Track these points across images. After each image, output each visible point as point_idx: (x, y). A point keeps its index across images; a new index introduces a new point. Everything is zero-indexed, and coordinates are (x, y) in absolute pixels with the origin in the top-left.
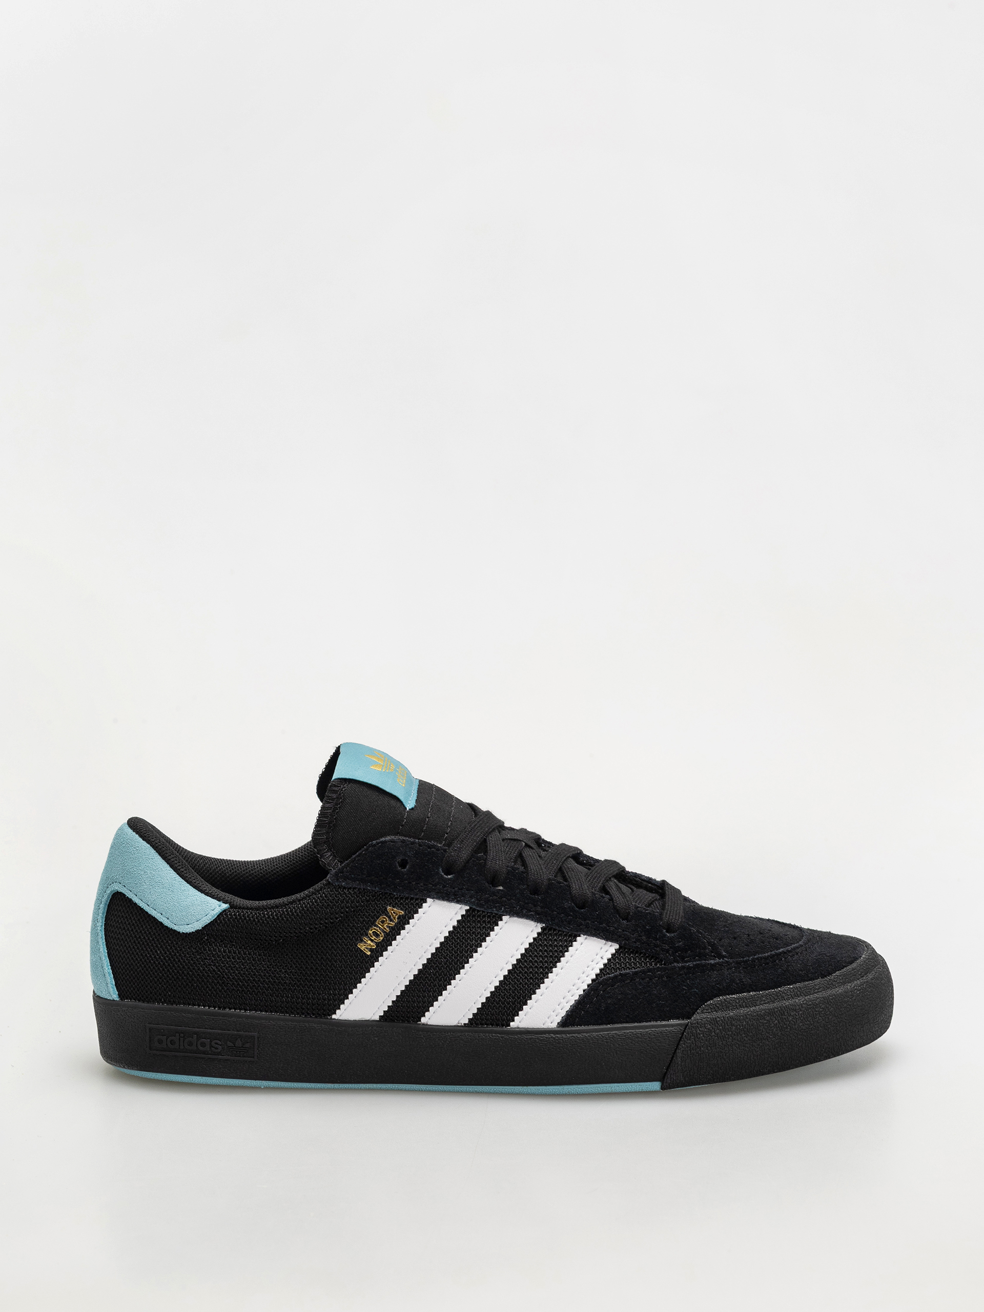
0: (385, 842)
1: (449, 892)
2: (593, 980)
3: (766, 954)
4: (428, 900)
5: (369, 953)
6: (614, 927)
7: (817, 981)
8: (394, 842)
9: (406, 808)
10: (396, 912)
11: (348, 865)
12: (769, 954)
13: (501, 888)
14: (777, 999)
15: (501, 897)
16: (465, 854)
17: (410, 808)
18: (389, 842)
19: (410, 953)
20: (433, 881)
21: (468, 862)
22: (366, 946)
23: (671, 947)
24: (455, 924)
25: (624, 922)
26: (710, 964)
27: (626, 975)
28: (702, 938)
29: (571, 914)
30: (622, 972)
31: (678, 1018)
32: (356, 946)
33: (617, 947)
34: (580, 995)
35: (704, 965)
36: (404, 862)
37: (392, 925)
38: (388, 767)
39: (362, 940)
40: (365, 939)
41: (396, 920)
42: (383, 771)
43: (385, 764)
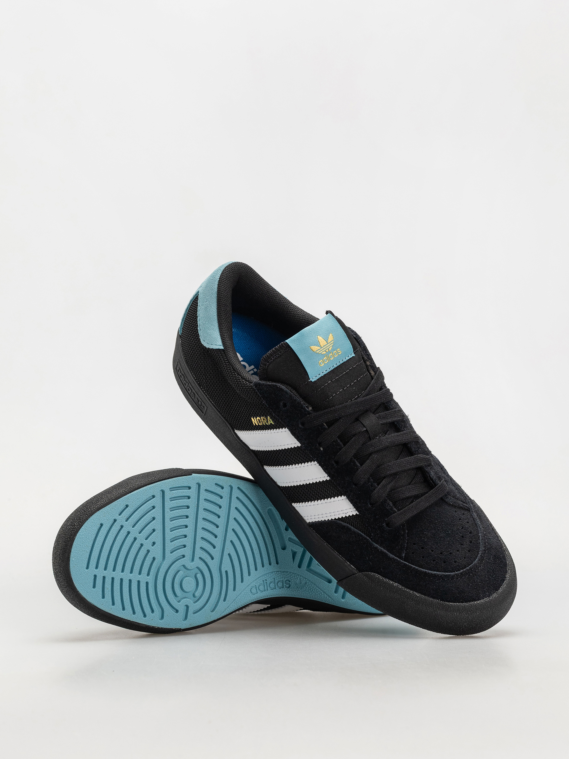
0: (283, 390)
1: (296, 433)
2: (336, 519)
4: (286, 428)
5: (254, 425)
6: (361, 504)
8: (287, 393)
9: (309, 380)
10: (271, 422)
13: (322, 449)
15: (319, 453)
17: (311, 380)
18: (285, 391)
20: (293, 423)
21: (315, 427)
22: (255, 421)
23: (380, 533)
24: (293, 447)
25: (369, 506)
26: (389, 557)
27: (350, 529)
28: (401, 539)
29: (347, 484)
30: (350, 526)
31: (355, 567)
32: (251, 417)
33: (358, 513)
34: (325, 520)
35: (386, 555)
36: (285, 405)
37: (267, 424)
38: (324, 350)
39: (254, 418)
40: (255, 418)
41: (269, 424)
42: (317, 352)
43: (325, 347)
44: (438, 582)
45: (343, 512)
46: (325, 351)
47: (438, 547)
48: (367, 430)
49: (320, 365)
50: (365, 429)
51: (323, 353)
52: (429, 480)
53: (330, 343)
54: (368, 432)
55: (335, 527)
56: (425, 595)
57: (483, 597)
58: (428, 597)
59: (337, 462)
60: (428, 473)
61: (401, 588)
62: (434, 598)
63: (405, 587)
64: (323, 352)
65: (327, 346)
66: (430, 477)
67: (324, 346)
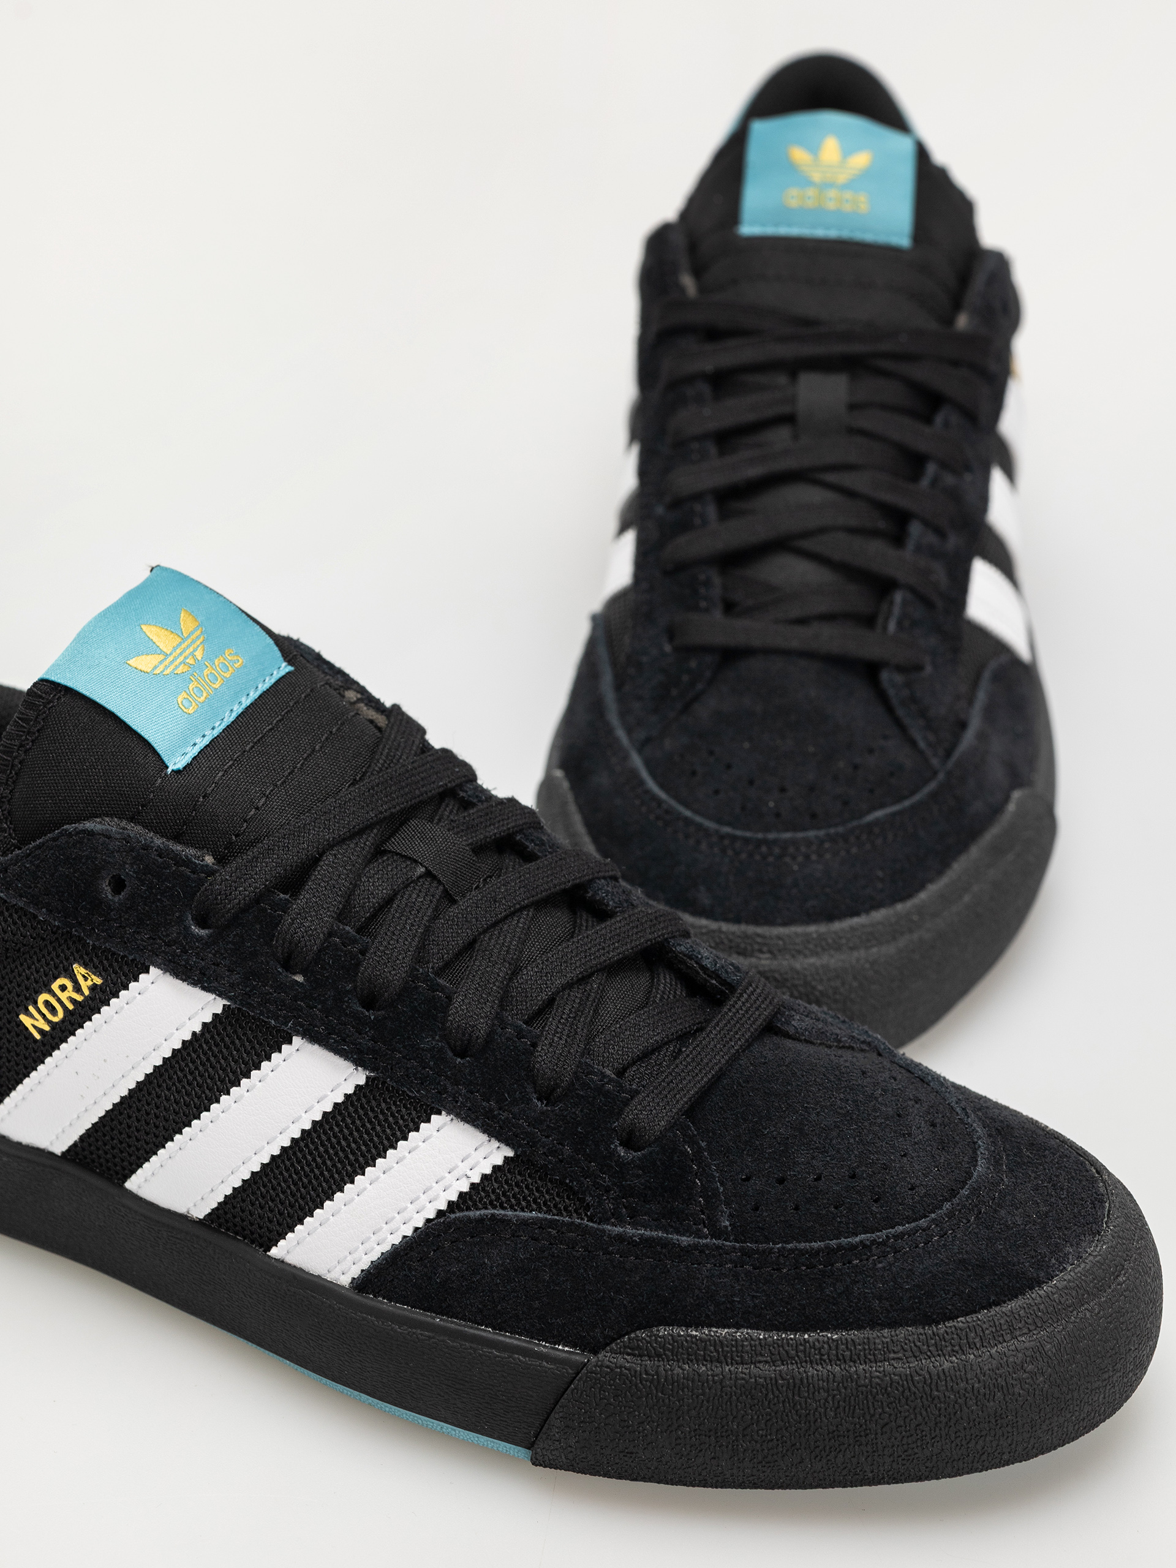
0: (91, 833)
1: (190, 965)
2: (440, 1213)
3: (815, 1245)
4: (152, 969)
5: (38, 1036)
6: (510, 1112)
7: (902, 1333)
8: (109, 837)
9: (167, 767)
10: (88, 979)
11: (17, 860)
12: (822, 1244)
13: (299, 978)
14: (793, 1358)
15: (295, 999)
16: (244, 892)
17: (175, 768)
18: (100, 834)
19: (105, 1061)
20: (168, 935)
21: (244, 910)
22: (34, 1022)
23: (615, 1184)
24: (198, 1028)
25: (539, 1104)
26: (679, 1245)
27: (505, 1222)
28: (696, 1174)
29: (432, 1063)
30: (499, 1212)
31: (574, 1346)
32: (18, 1016)
33: (510, 1153)
34: (405, 1237)
35: (665, 1244)
36: (118, 885)
37: (79, 998)
38: (179, 661)
39: (27, 1010)
40: (31, 1008)
41: (87, 992)
42: (157, 671)
43: (178, 651)
44: (884, 1268)
45: (456, 1174)
46: (183, 663)
47: (831, 1160)
48: (428, 874)
49: (185, 710)
50: (423, 870)
51: (179, 671)
52: (705, 979)
53: (189, 636)
54: (434, 877)
55: (447, 1244)
56: (860, 1328)
57: (1060, 1262)
58: (871, 1329)
59: (369, 1002)
60: (691, 959)
61: (765, 1338)
62: (893, 1324)
63: (778, 1330)
64: (177, 667)
65: (183, 646)
66: (704, 968)
67: (175, 649)
